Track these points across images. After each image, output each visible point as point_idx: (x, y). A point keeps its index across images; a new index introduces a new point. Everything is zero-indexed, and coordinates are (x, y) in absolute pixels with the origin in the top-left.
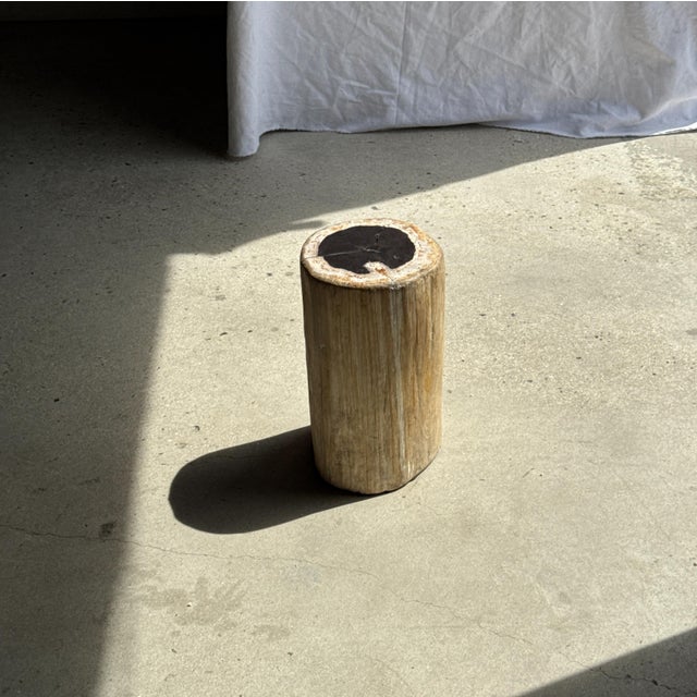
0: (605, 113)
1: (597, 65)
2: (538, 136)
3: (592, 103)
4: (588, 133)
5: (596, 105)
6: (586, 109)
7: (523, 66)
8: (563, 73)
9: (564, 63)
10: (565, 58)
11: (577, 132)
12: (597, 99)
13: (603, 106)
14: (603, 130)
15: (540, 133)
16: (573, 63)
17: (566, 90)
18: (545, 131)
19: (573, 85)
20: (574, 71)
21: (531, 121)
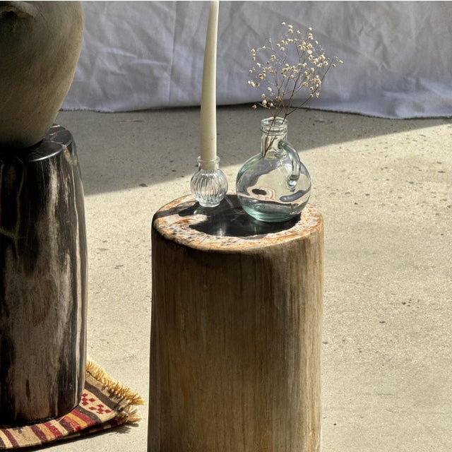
0: (425, 89)
1: (414, 34)
2: (344, 117)
3: (409, 79)
4: (404, 112)
5: (414, 81)
6: (402, 86)
7: (324, 33)
8: (372, 43)
9: (373, 29)
10: (374, 25)
11: (391, 111)
12: (415, 73)
13: (423, 82)
14: (423, 110)
15: (346, 113)
16: (384, 30)
17: (377, 62)
18: (353, 110)
19: (385, 57)
20: (386, 41)
21: (337, 99)
